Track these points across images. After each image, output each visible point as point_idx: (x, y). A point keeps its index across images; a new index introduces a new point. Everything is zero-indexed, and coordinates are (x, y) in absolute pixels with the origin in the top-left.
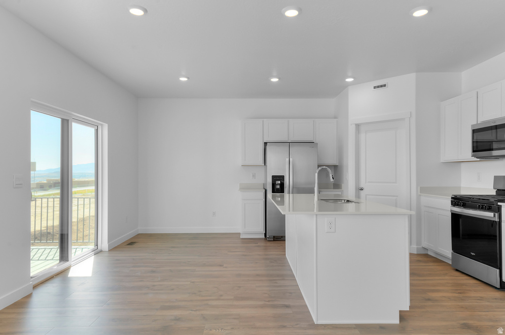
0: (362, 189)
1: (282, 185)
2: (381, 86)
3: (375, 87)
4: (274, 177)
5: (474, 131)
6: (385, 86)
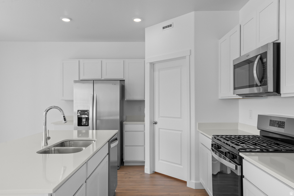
0: (156, 123)
1: (87, 119)
2: (168, 26)
3: (164, 28)
5: (236, 67)
6: (171, 26)
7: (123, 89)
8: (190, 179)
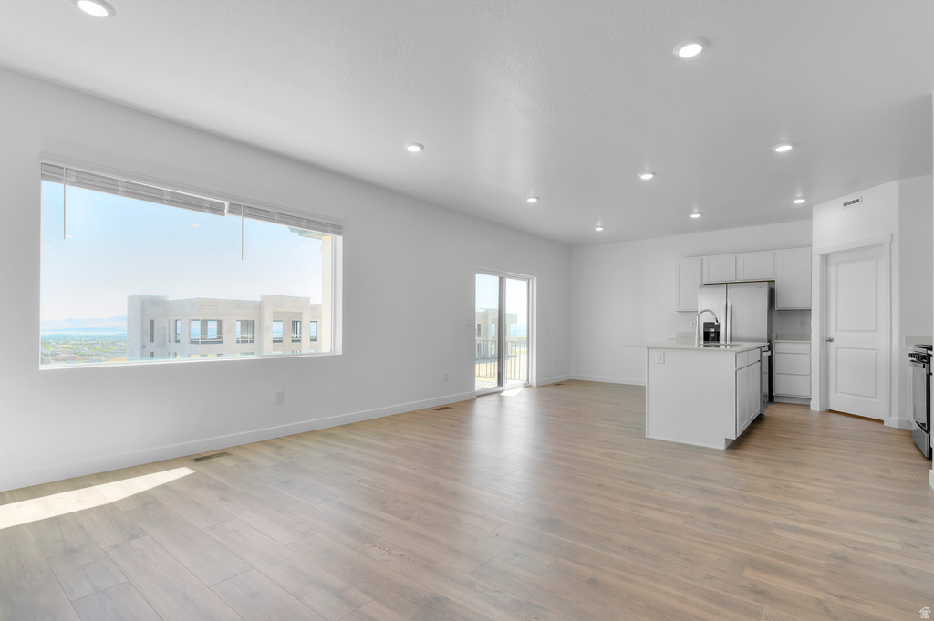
0: (831, 340)
1: (717, 334)
2: (854, 202)
3: (845, 204)
4: (705, 324)
6: (858, 201)
7: (772, 295)
8: (890, 415)
